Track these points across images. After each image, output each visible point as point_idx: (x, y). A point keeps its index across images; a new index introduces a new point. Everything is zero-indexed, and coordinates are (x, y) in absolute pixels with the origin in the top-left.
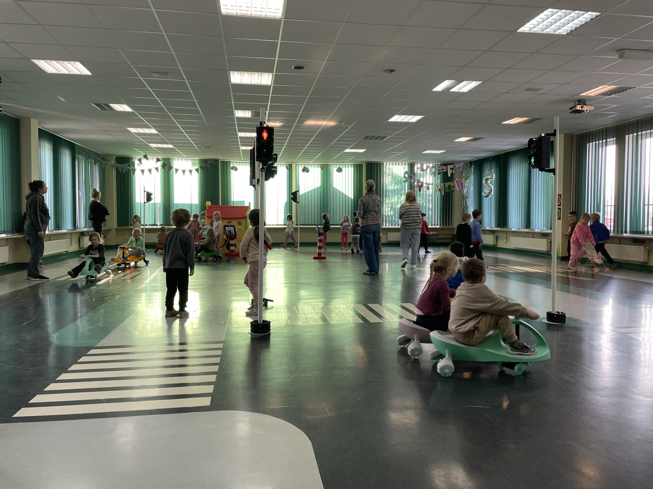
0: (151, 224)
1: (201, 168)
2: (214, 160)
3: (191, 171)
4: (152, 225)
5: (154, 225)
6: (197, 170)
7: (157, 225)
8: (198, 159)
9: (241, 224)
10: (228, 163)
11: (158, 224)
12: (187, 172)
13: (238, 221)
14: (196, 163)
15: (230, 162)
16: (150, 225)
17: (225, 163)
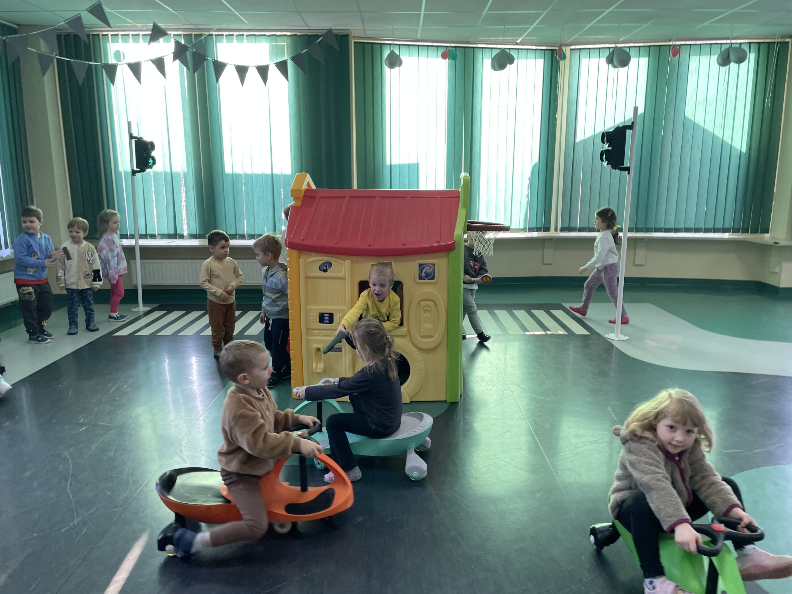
0: (166, 233)
1: (293, 59)
2: (337, 36)
3: (263, 71)
4: (170, 236)
5: (175, 236)
6: (282, 66)
7: (182, 237)
8: (289, 34)
9: (430, 276)
10: (377, 48)
11: (185, 234)
12: (253, 75)
13: (420, 265)
14: (284, 45)
15: (381, 44)
16: (163, 236)
17: (368, 48)
